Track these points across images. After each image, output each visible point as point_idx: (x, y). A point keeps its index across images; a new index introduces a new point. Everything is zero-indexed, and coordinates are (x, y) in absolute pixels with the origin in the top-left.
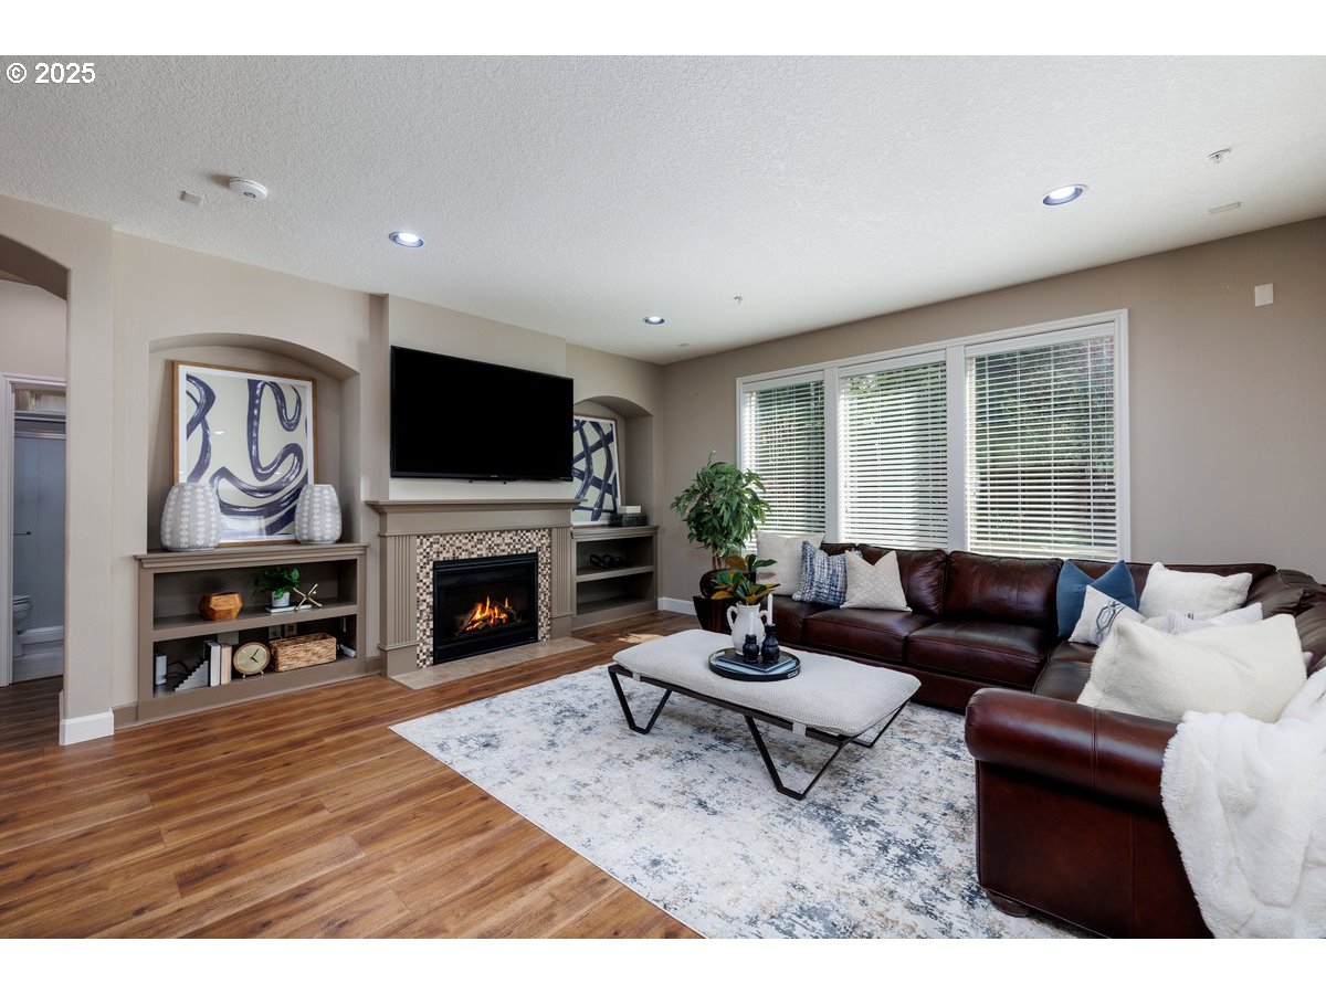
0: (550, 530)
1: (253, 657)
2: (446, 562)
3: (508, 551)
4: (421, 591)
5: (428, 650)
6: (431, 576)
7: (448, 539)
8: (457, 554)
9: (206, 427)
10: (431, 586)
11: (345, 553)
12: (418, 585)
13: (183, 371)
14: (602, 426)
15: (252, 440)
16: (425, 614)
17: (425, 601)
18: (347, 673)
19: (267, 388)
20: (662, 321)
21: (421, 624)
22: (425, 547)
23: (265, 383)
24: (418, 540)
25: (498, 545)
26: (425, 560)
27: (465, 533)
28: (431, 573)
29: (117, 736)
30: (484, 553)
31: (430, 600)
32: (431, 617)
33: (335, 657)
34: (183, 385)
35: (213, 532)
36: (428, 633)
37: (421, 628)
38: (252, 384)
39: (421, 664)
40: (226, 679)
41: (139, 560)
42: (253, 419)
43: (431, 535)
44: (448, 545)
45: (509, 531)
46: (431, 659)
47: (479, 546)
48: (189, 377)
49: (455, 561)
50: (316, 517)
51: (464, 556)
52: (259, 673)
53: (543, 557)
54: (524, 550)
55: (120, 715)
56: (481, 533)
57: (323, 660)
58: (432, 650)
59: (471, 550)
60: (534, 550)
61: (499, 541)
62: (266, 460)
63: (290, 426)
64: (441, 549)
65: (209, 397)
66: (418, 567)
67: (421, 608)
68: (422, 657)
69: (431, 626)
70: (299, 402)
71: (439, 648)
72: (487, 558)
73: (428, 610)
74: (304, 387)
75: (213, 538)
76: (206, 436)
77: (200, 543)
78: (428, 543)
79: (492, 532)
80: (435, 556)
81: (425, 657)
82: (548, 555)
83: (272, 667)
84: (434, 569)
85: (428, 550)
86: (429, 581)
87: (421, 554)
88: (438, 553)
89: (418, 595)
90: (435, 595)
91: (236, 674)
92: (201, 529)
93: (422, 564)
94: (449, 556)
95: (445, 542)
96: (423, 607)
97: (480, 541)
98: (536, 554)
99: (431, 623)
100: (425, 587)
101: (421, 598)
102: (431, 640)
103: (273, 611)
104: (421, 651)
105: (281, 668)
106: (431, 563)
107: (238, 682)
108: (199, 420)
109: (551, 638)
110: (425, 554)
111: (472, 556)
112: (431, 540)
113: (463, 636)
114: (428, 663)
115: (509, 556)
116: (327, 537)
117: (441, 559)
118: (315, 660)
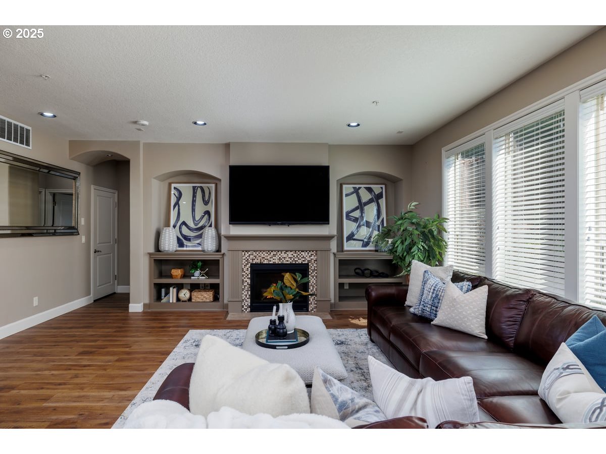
0: (316, 251)
1: (185, 294)
2: (256, 264)
3: (290, 261)
4: (245, 277)
5: (248, 304)
6: (249, 270)
7: (257, 253)
8: (262, 261)
9: (179, 206)
10: (249, 275)
11: (216, 257)
12: (243, 273)
13: (173, 185)
14: (374, 189)
15: (193, 210)
16: (246, 287)
17: (246, 281)
18: (216, 308)
19: (199, 188)
20: (358, 125)
21: (245, 292)
22: (246, 256)
23: (198, 187)
24: (243, 253)
25: (285, 258)
26: (246, 262)
27: (266, 251)
28: (249, 268)
29: (144, 312)
30: (277, 262)
31: (249, 281)
32: (249, 289)
33: (212, 300)
34: (173, 191)
35: (171, 246)
36: (248, 297)
37: (245, 294)
38: (194, 188)
39: (245, 310)
40: (175, 301)
41: (150, 254)
42: (194, 201)
43: (249, 251)
44: (257, 256)
45: (291, 251)
46: (249, 309)
47: (274, 258)
48: (175, 188)
49: (261, 264)
50: (205, 241)
51: (266, 262)
52: (186, 301)
53: (312, 267)
54: (300, 262)
55: (145, 305)
56: (275, 251)
57: (208, 300)
58: (249, 305)
59: (270, 259)
60: (306, 262)
61: (285, 256)
62: (197, 218)
63: (206, 203)
64: (254, 258)
65: (180, 194)
66: (243, 266)
67: (245, 284)
68: (245, 307)
69: (249, 294)
70: (210, 193)
71: (254, 304)
72: (278, 264)
73: (248, 286)
74: (212, 187)
75: (171, 248)
76: (179, 209)
77: (167, 249)
78: (248, 255)
79: (281, 251)
80: (251, 261)
81: (246, 307)
82: (315, 265)
83: (190, 299)
84: (251, 267)
85: (248, 258)
86: (248, 272)
87: (245, 259)
88: (253, 260)
89: (243, 278)
90: (251, 279)
91: (178, 299)
92: (167, 244)
93: (245, 264)
94: (259, 261)
95: (256, 255)
96: (246, 284)
97: (274, 255)
98: (308, 264)
99: (249, 292)
100: (246, 275)
101: (245, 280)
102: (249, 300)
103: (192, 277)
104: (245, 304)
105: (193, 300)
106: (249, 264)
107: (179, 303)
108: (177, 204)
109: (317, 311)
110: (246, 259)
111: (270, 262)
112: (249, 253)
113: (265, 301)
114: (248, 310)
115: (291, 264)
116: (209, 250)
117: (254, 263)
118: (204, 300)
